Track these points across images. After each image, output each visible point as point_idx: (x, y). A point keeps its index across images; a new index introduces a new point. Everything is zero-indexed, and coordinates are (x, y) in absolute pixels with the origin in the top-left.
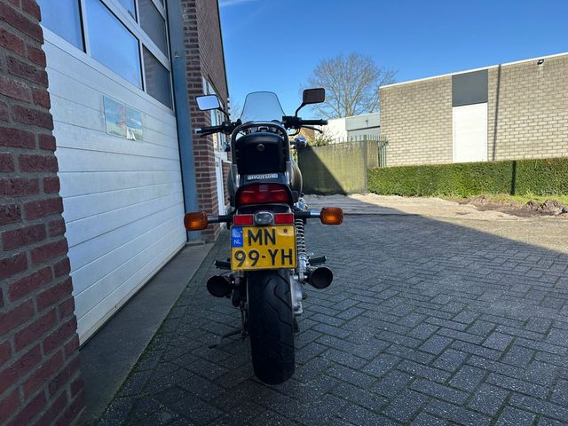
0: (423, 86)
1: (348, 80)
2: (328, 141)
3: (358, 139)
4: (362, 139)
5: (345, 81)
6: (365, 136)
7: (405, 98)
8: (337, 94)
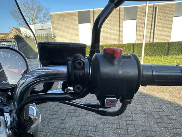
0: (67, 14)
1: (32, 10)
2: (30, 37)
3: (44, 35)
4: (46, 35)
5: (31, 10)
6: (47, 34)
7: (61, 19)
8: (28, 15)
